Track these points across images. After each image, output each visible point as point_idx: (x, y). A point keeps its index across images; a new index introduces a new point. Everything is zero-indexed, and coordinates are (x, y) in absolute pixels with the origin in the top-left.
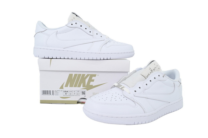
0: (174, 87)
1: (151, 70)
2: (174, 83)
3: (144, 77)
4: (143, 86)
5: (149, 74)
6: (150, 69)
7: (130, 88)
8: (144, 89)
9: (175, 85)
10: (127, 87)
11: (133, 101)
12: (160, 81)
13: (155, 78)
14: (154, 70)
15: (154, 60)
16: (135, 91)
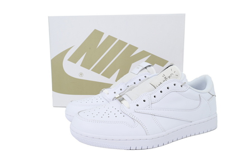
0: (199, 101)
1: (165, 78)
2: (199, 95)
3: (154, 86)
4: (150, 99)
5: (161, 83)
6: (163, 75)
7: (132, 100)
8: (150, 102)
9: (201, 97)
10: (130, 99)
11: (132, 118)
12: (177, 92)
13: (168, 88)
14: (169, 77)
15: (172, 64)
16: (138, 105)
